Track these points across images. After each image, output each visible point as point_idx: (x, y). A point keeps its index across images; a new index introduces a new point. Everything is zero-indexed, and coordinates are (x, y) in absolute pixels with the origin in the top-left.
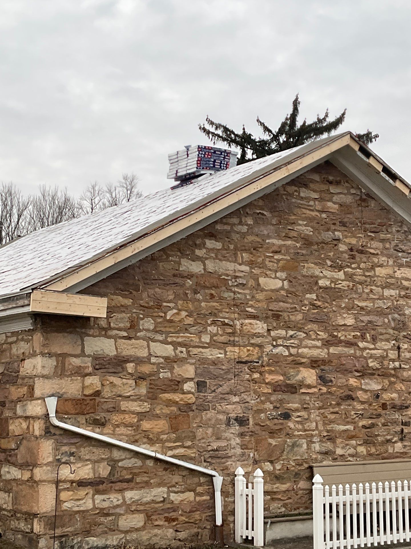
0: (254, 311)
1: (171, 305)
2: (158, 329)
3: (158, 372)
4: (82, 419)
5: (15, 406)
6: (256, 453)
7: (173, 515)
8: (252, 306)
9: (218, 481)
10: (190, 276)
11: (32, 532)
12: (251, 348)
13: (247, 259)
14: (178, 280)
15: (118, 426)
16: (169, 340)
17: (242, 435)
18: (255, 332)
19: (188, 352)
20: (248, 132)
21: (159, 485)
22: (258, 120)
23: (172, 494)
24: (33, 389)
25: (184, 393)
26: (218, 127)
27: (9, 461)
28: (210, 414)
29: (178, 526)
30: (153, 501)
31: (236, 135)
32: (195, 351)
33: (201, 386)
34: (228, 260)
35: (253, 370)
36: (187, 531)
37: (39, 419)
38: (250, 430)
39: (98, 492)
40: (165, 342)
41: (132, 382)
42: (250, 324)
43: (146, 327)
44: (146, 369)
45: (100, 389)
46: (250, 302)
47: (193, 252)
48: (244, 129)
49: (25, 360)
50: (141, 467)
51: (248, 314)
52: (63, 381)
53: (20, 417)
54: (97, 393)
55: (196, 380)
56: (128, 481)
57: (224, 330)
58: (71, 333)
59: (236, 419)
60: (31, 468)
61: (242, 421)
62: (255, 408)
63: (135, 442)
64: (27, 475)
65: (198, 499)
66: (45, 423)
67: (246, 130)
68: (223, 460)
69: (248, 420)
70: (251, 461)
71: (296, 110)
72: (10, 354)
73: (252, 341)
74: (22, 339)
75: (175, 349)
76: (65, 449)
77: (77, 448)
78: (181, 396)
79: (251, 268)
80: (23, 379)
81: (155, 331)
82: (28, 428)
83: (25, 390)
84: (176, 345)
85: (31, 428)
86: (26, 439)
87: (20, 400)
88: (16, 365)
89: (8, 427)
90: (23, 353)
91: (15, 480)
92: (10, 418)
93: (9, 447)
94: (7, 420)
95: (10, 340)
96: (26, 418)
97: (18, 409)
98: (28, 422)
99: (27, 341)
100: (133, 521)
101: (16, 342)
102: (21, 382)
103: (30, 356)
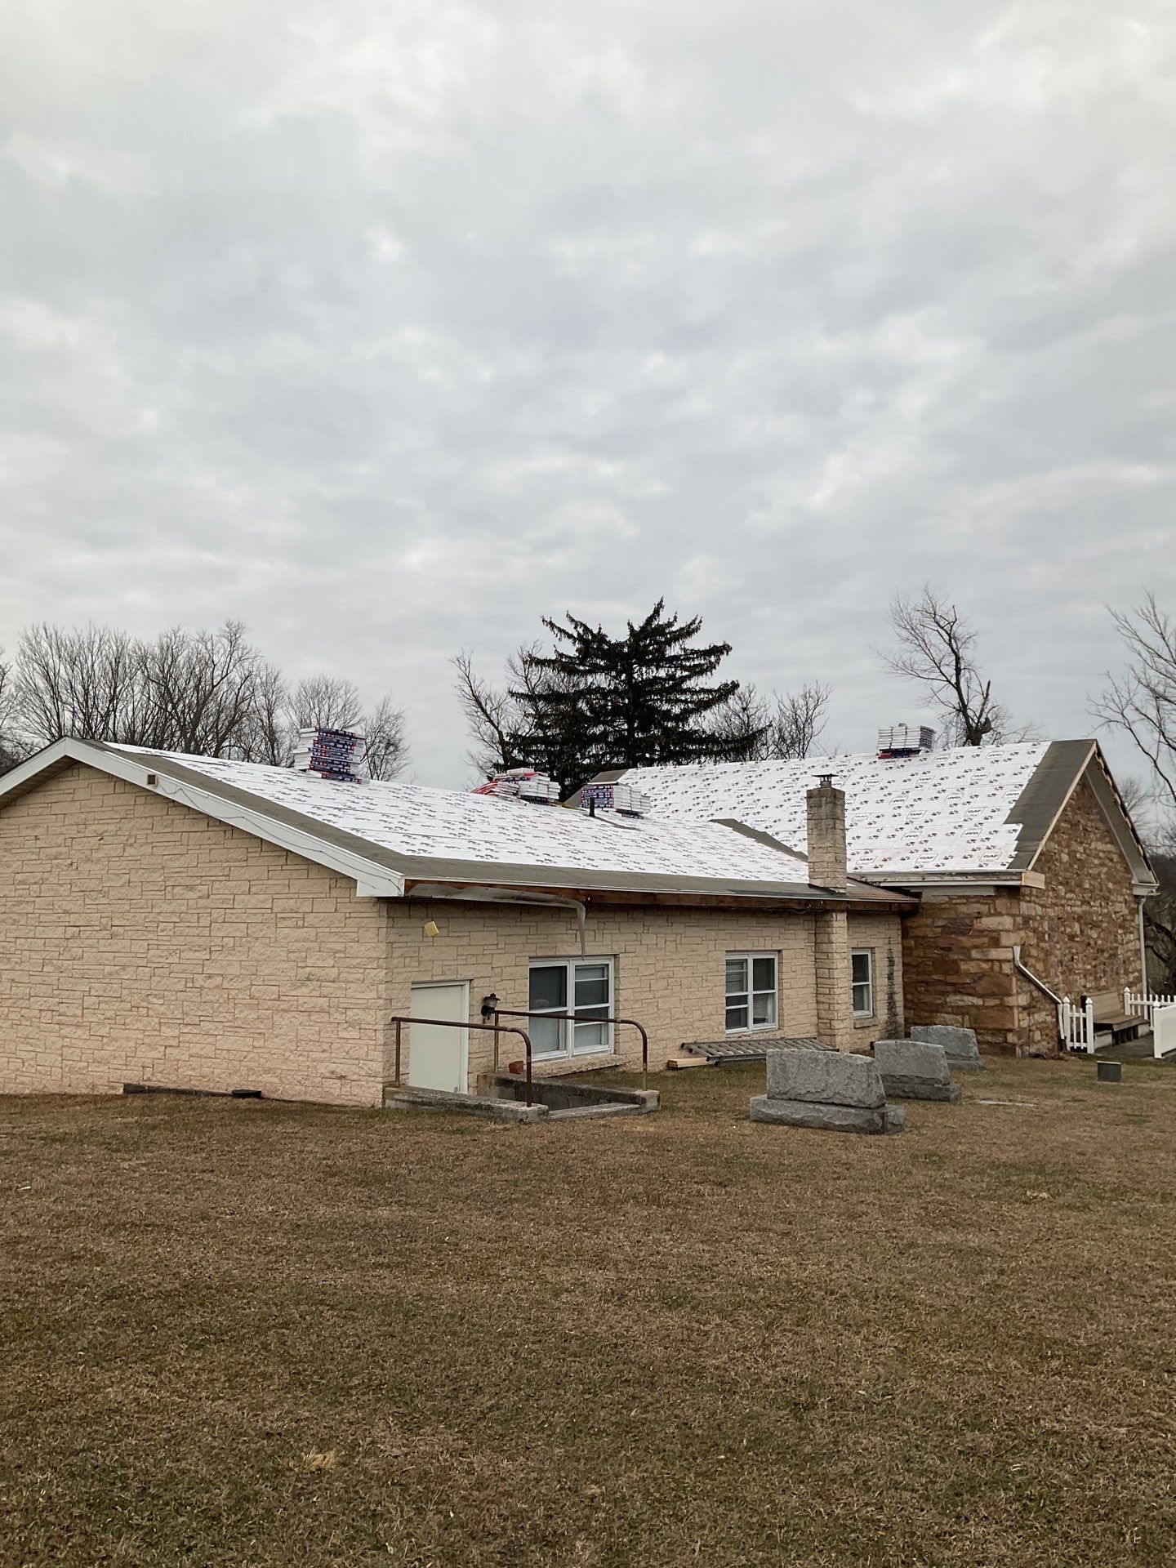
0: (1061, 879)
5: (969, 951)
9: (1060, 1007)
11: (1006, 1042)
18: (1062, 895)
21: (1044, 1010)
24: (997, 940)
27: (960, 993)
32: (1047, 911)
33: (1049, 935)
35: (1062, 924)
37: (1010, 961)
44: (1036, 924)
45: (1025, 940)
46: (1060, 872)
49: (982, 917)
53: (978, 960)
55: (1048, 932)
56: (1035, 1007)
59: (1060, 962)
60: (999, 997)
64: (991, 1002)
68: (1058, 992)
71: (657, 609)
72: (957, 912)
74: (978, 902)
79: (1058, 846)
80: (981, 931)
82: (992, 968)
83: (986, 940)
84: (1042, 906)
85: (996, 968)
86: (989, 976)
87: (975, 947)
88: (968, 921)
89: (959, 966)
90: (979, 913)
91: (974, 1006)
92: (962, 960)
93: (961, 981)
94: (955, 962)
95: (954, 901)
96: (987, 961)
97: (974, 954)
98: (990, 964)
99: (986, 904)
100: (1037, 1036)
101: (965, 904)
102: (976, 934)
103: (989, 915)
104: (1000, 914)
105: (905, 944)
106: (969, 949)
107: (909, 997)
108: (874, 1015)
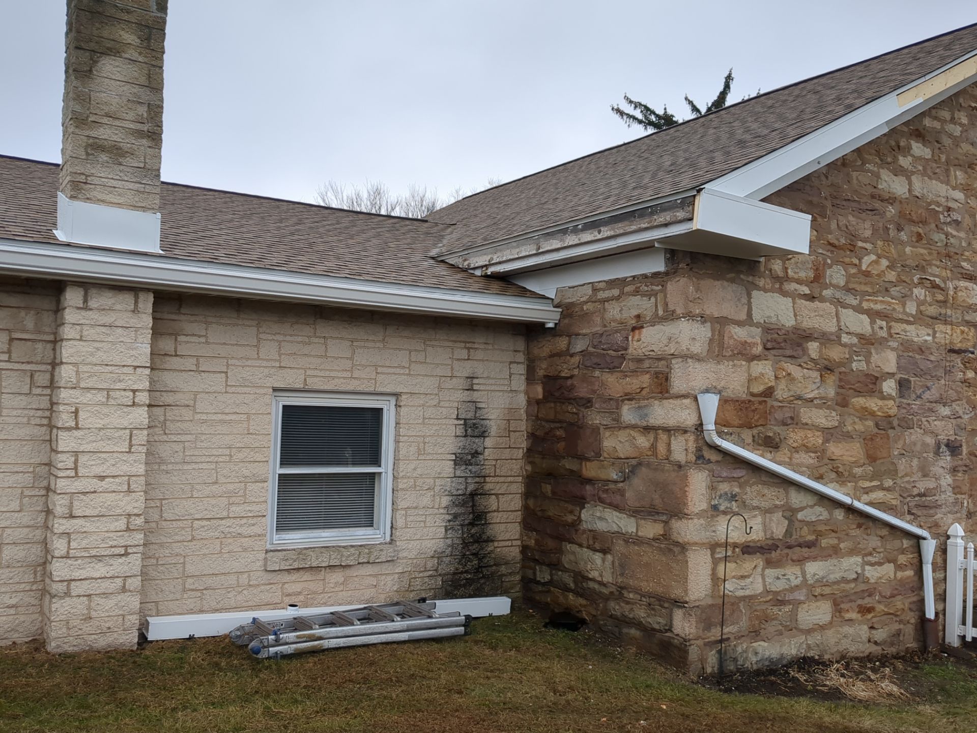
0: (971, 269)
1: (868, 246)
2: (851, 286)
3: (850, 360)
4: (747, 435)
5: (618, 408)
6: (970, 501)
7: (867, 602)
8: (968, 260)
9: (930, 547)
10: (892, 200)
11: (670, 630)
12: (966, 329)
13: (963, 182)
14: (877, 205)
15: (796, 450)
16: (865, 305)
17: (954, 470)
18: (971, 302)
19: (890, 328)
20: (670, 112)
21: (852, 552)
22: (686, 99)
23: (867, 568)
24: (667, 379)
25: (883, 398)
26: (637, 105)
27: (602, 501)
28: (914, 436)
29: (874, 620)
30: (844, 580)
31: (657, 116)
32: (897, 327)
33: (903, 385)
34: (938, 179)
35: (968, 365)
36: (886, 629)
37: (685, 432)
38: (964, 462)
39: (769, 563)
40: (858, 309)
41: (815, 374)
42: (966, 288)
43: (834, 282)
44: (836, 354)
45: (773, 384)
46: (967, 253)
47: (895, 159)
48: (665, 109)
49: (642, 327)
50: (826, 522)
51: (965, 272)
52: (722, 367)
53: (634, 427)
54: (769, 392)
55: (898, 376)
56: (810, 545)
57: (933, 295)
58: (732, 281)
59: (947, 445)
60: (664, 518)
61: (954, 448)
62: (969, 428)
63: (819, 478)
64: (650, 529)
65: (900, 574)
66: (696, 440)
67: (668, 110)
68: (932, 511)
69: (961, 446)
70: (964, 512)
71: (727, 86)
72: (603, 318)
73: (967, 318)
74: (636, 292)
75: (873, 322)
76: (724, 487)
77: (740, 487)
78: (880, 403)
79: (967, 197)
80: (639, 361)
81: (848, 290)
82: (653, 447)
83: (646, 380)
84: (874, 315)
85: (661, 448)
86: (648, 465)
87: (629, 397)
88: (619, 337)
89: (600, 442)
90: (638, 317)
91: (619, 534)
92: (607, 427)
93: (603, 476)
94: (596, 430)
95: (602, 295)
96: (647, 429)
97: (628, 414)
98: (651, 436)
99: (649, 295)
100: (817, 612)
101: (617, 298)
102: (632, 366)
103: (657, 320)
104: (670, 316)
105: (531, 396)
106: (616, 402)
107: (531, 502)
108: (392, 541)
